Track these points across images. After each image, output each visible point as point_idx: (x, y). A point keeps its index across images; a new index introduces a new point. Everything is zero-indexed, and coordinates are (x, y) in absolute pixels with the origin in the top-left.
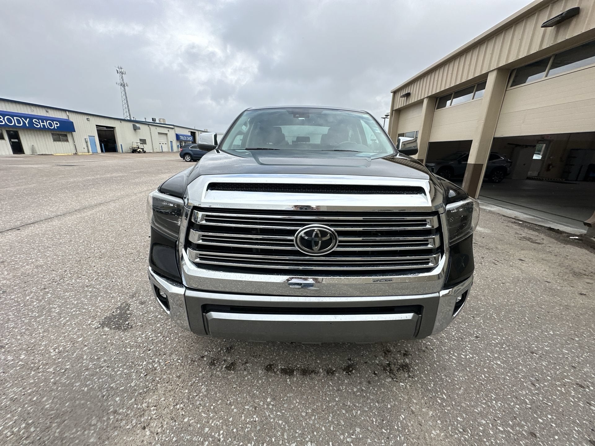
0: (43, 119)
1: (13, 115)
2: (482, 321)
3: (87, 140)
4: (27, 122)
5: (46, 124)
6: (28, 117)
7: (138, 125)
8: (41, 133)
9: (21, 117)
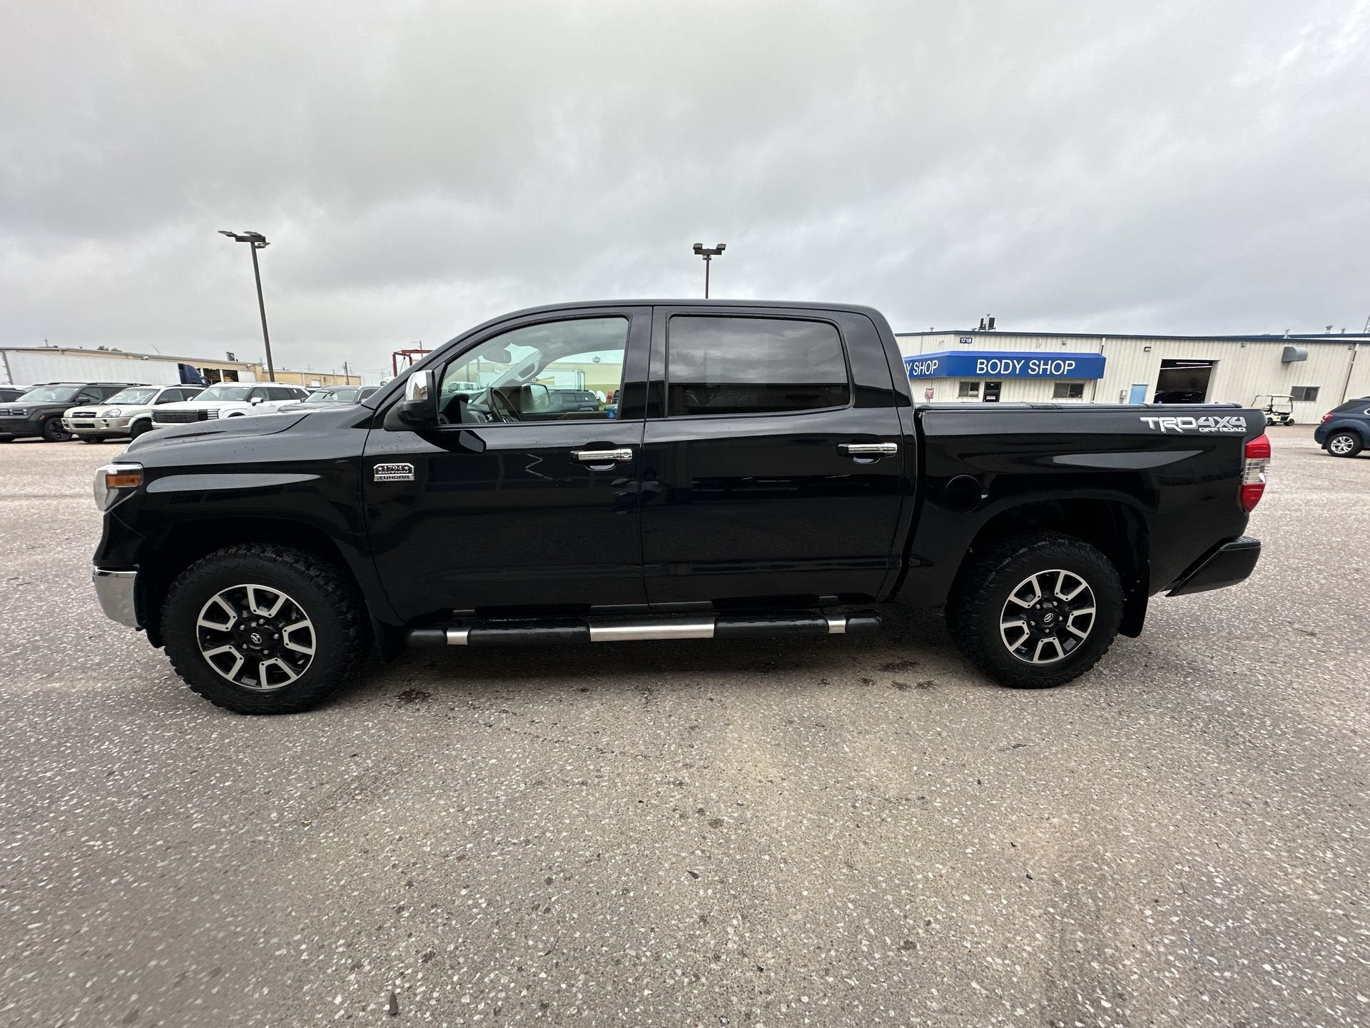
0: (1046, 358)
1: (1001, 357)
2: (121, 806)
3: (1124, 394)
4: (1018, 367)
5: (1050, 367)
6: (1022, 358)
7: (1299, 348)
8: (1038, 382)
9: (1012, 359)
